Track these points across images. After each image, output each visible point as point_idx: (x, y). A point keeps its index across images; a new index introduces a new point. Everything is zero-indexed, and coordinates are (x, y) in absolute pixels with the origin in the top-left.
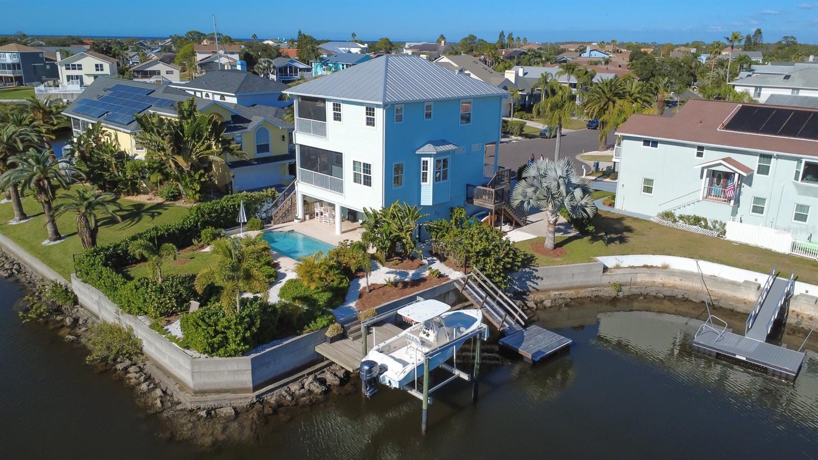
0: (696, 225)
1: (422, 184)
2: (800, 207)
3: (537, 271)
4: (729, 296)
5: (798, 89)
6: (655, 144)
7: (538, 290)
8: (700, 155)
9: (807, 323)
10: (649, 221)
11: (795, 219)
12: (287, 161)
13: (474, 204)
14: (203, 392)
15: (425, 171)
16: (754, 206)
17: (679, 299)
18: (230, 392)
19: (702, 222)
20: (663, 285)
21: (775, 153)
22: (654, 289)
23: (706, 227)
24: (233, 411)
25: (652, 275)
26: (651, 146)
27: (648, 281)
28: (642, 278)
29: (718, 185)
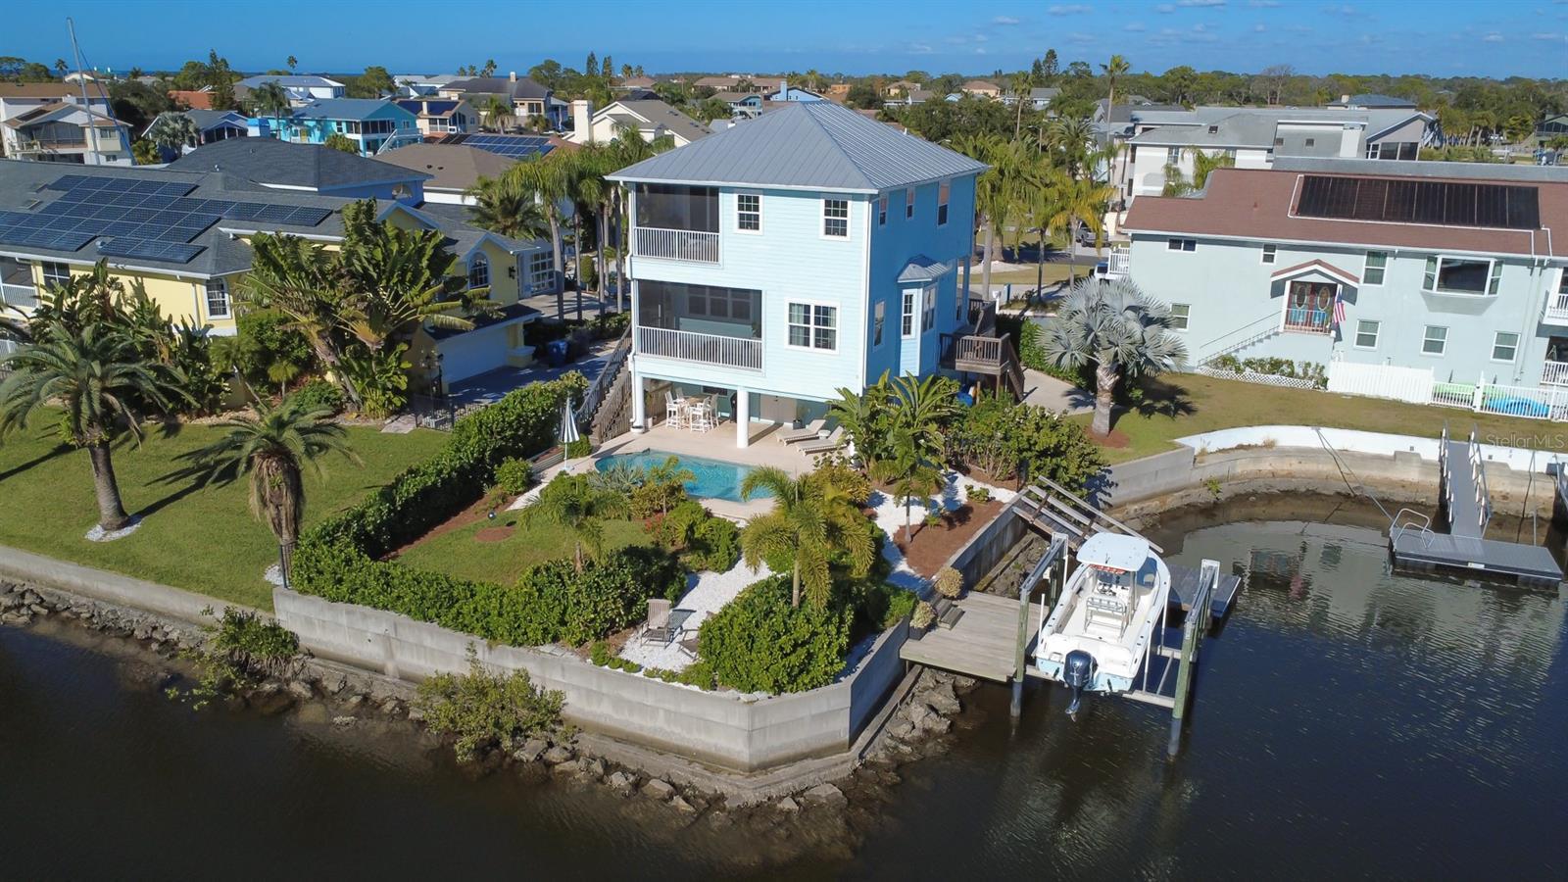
0: (1274, 373)
1: (903, 337)
2: (1433, 330)
3: (1110, 472)
4: (1378, 478)
5: (1235, 149)
6: (1190, 244)
7: (1110, 506)
8: (1269, 259)
9: (1500, 505)
10: (1193, 375)
11: (1425, 350)
12: (520, 319)
13: (957, 369)
14: (765, 767)
15: (908, 314)
16: (1359, 335)
17: (1302, 493)
18: (811, 757)
19: (1284, 367)
20: (1274, 475)
21: (1397, 249)
22: (1261, 482)
23: (1291, 375)
24: (836, 789)
25: (1257, 459)
26: (1184, 249)
27: (1251, 471)
28: (1243, 466)
29: (1300, 305)
